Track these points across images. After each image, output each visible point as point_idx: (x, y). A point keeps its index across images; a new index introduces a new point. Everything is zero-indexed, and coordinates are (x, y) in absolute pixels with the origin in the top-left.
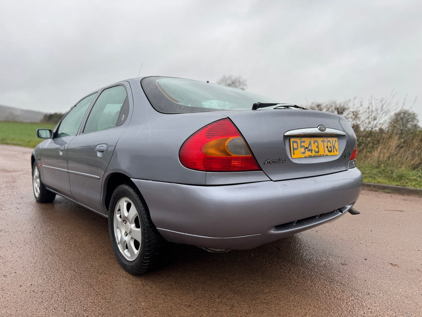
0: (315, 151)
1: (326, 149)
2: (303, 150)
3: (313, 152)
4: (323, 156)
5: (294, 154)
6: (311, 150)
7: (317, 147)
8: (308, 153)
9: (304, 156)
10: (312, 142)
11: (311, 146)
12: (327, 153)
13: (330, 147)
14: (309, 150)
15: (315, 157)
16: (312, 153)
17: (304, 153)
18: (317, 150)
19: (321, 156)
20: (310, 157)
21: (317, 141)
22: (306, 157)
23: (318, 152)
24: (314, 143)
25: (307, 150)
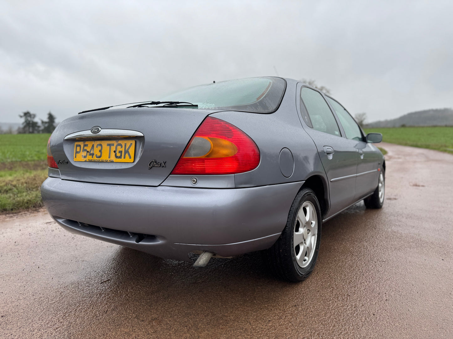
0: (96, 155)
1: (113, 154)
2: (84, 154)
3: (94, 156)
4: (106, 162)
5: (76, 157)
6: (93, 155)
7: (100, 151)
8: (89, 158)
9: (85, 159)
10: (95, 146)
11: (93, 150)
12: (113, 158)
13: (121, 152)
14: (90, 155)
15: (95, 162)
16: (92, 157)
17: (85, 157)
18: (99, 154)
19: (102, 162)
20: (90, 161)
21: (101, 145)
22: (86, 161)
23: (100, 157)
24: (97, 147)
25: (88, 154)
